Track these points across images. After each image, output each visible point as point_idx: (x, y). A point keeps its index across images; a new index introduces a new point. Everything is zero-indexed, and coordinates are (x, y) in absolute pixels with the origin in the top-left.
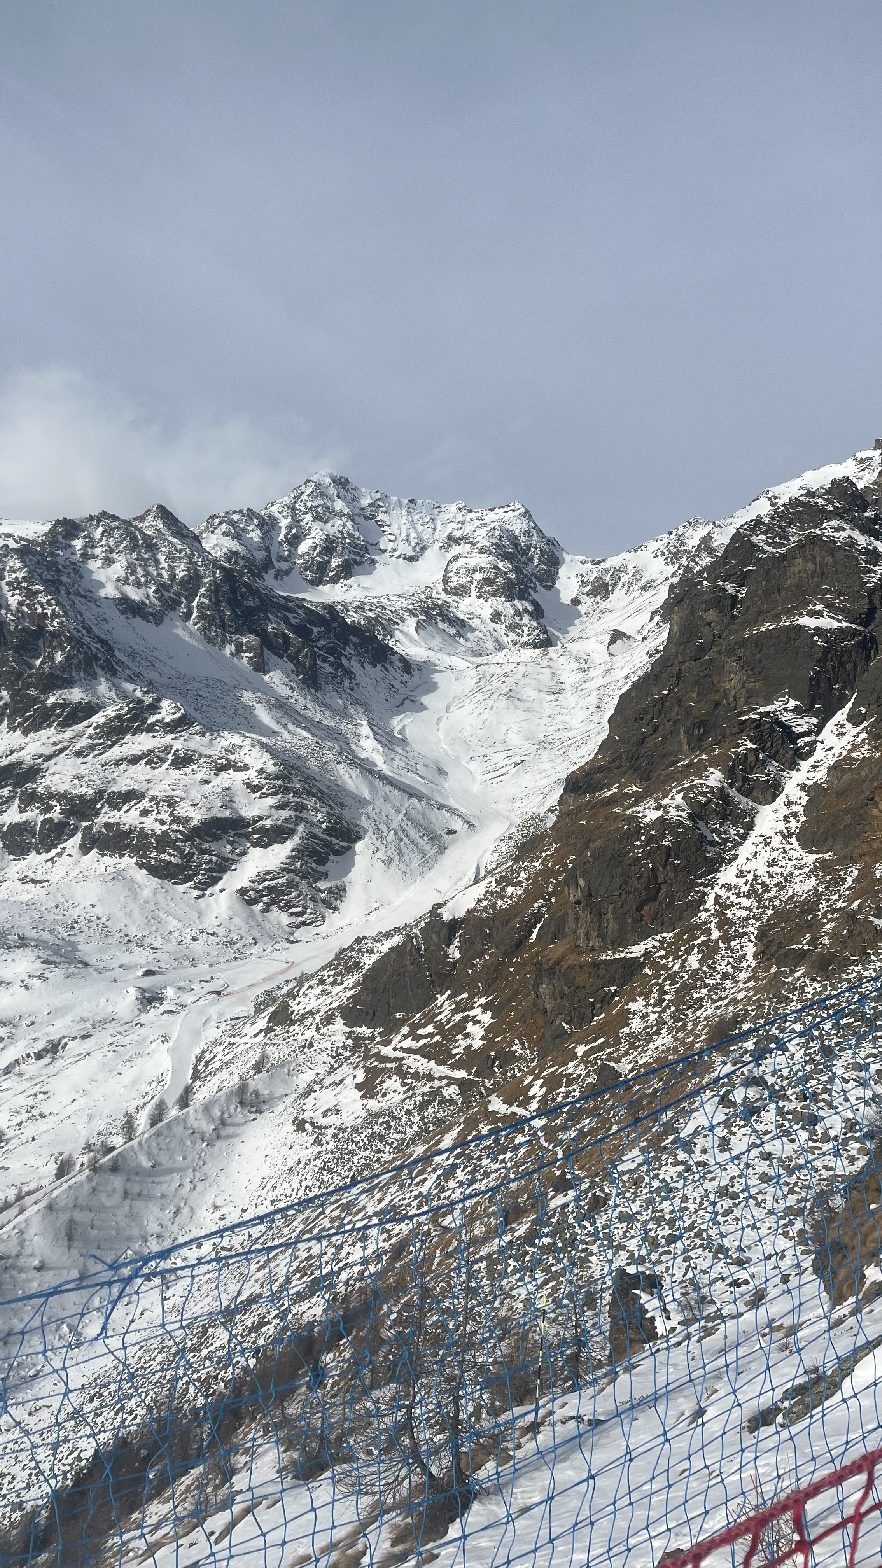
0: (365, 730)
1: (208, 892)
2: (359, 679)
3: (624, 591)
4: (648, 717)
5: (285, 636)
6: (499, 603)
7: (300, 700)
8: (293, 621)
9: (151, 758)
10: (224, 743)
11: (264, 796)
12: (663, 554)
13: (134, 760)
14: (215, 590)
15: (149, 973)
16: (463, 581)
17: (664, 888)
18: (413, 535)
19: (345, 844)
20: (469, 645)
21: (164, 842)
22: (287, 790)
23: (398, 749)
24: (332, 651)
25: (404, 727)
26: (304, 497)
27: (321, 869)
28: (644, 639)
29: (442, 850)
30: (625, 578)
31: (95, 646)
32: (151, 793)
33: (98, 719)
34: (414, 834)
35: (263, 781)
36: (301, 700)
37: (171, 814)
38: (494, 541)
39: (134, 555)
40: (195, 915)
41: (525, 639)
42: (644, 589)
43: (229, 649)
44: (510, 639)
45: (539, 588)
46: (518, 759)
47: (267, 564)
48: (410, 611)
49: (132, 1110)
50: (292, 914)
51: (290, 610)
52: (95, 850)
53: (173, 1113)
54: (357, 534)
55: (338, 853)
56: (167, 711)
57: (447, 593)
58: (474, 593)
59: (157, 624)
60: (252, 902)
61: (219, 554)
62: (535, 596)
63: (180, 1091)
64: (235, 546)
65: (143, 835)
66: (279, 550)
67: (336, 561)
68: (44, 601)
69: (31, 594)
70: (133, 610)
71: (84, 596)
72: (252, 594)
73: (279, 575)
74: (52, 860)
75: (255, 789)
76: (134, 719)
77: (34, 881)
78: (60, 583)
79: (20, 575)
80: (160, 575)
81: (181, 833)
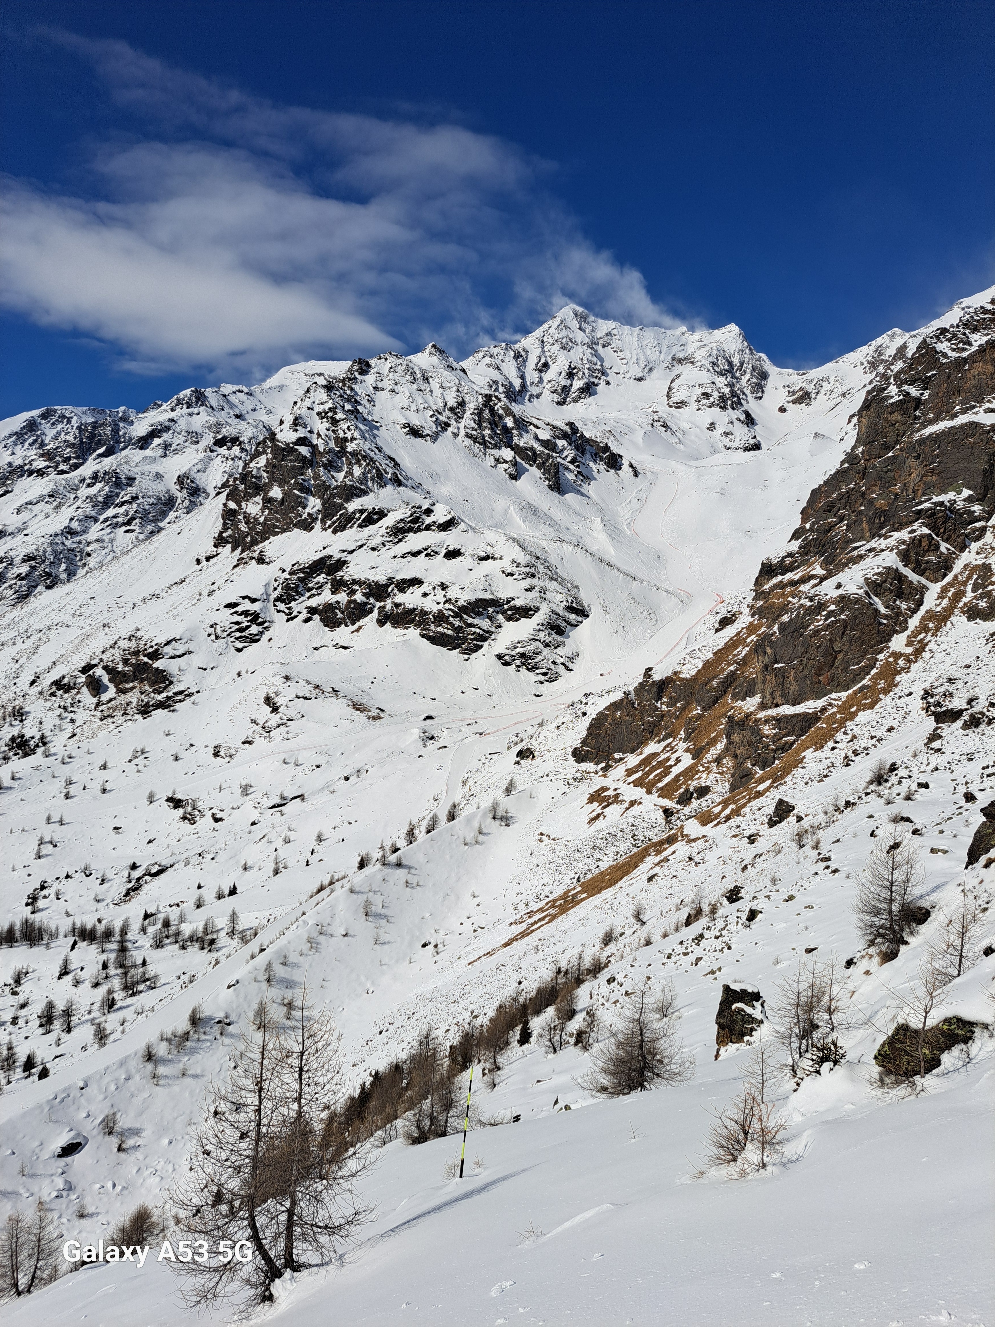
0: (598, 525)
1: (472, 657)
4: (835, 509)
5: (534, 449)
6: (715, 414)
8: (541, 437)
9: (429, 552)
10: (485, 539)
11: (516, 580)
13: (415, 554)
14: (478, 413)
15: (428, 718)
16: (684, 396)
17: (840, 656)
18: (642, 358)
19: (579, 619)
20: (687, 450)
21: (440, 618)
22: (533, 576)
27: (560, 639)
28: (841, 440)
30: (827, 387)
31: (385, 462)
32: (429, 579)
33: (388, 521)
35: (515, 569)
36: (546, 502)
37: (445, 596)
38: (711, 359)
39: (414, 387)
41: (737, 443)
42: (844, 395)
43: (489, 461)
44: (723, 444)
45: (750, 399)
47: (523, 390)
49: (415, 822)
50: (538, 674)
51: (538, 427)
52: (388, 623)
53: (443, 824)
54: (595, 360)
55: (573, 626)
57: (671, 407)
58: (694, 405)
59: (433, 443)
60: (506, 664)
61: (482, 383)
62: (746, 407)
63: (449, 808)
65: (423, 613)
66: (532, 376)
67: (578, 384)
68: (345, 427)
69: (335, 422)
70: (415, 432)
71: (377, 422)
72: (508, 415)
73: (531, 398)
74: (356, 631)
75: (509, 575)
76: (415, 520)
77: (344, 647)
78: (358, 412)
79: (327, 407)
80: (434, 402)
81: (452, 610)
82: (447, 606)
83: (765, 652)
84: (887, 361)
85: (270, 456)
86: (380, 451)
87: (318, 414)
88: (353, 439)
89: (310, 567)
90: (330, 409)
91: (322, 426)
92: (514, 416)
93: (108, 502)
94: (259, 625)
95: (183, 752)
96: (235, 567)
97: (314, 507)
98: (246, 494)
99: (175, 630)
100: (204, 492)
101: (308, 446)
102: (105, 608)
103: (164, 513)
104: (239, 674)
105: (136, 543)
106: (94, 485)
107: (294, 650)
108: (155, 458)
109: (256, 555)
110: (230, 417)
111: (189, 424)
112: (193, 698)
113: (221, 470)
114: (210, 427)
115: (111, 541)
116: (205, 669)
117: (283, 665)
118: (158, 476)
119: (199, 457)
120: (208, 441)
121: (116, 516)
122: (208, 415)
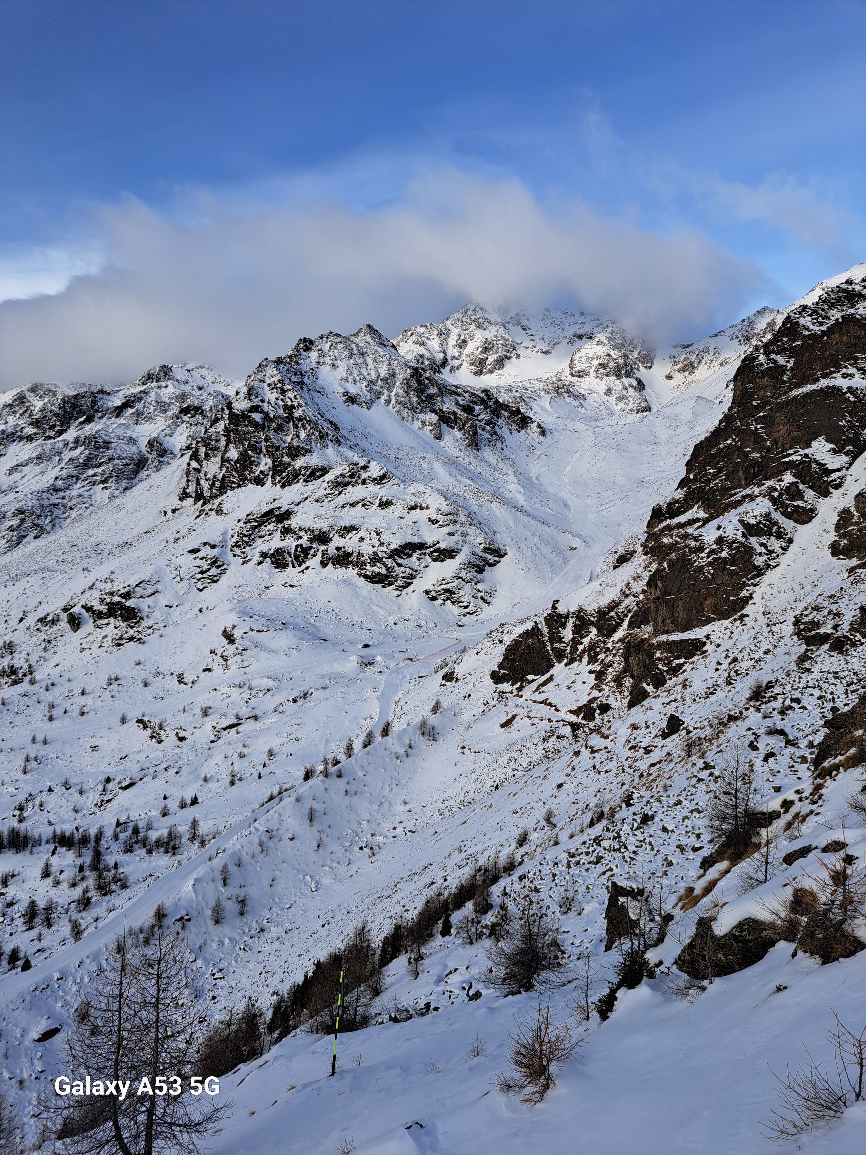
0: (512, 477)
1: (404, 593)
2: (508, 442)
3: (706, 366)
4: (715, 461)
5: (455, 413)
6: (612, 381)
8: (461, 402)
9: (365, 503)
10: (413, 490)
11: (441, 526)
12: (737, 337)
13: (354, 504)
14: (407, 383)
15: (366, 646)
16: (584, 366)
17: (722, 588)
18: (548, 335)
19: (497, 559)
20: (588, 413)
21: (375, 559)
22: (456, 523)
23: (535, 491)
24: (489, 422)
25: (539, 475)
26: (469, 312)
27: (480, 576)
28: (721, 402)
29: (566, 561)
30: (707, 357)
31: (327, 426)
32: (365, 526)
33: (330, 477)
34: (545, 549)
35: (440, 516)
36: (467, 458)
37: (379, 540)
38: (607, 335)
39: (352, 361)
40: (396, 607)
41: (630, 406)
42: (722, 364)
43: (418, 424)
44: (619, 407)
45: (642, 368)
46: (623, 495)
47: (445, 362)
48: (545, 391)
49: (353, 737)
50: (461, 607)
51: (458, 395)
52: (330, 565)
53: (378, 739)
54: (507, 337)
55: (491, 565)
56: (375, 470)
57: (573, 376)
58: (592, 374)
59: (368, 409)
60: (433, 599)
61: (411, 357)
62: (637, 374)
63: (382, 725)
64: (421, 350)
65: (361, 554)
66: (452, 351)
67: (492, 358)
68: (292, 396)
69: (283, 392)
70: (352, 400)
71: (319, 392)
72: (433, 385)
73: (452, 370)
74: (302, 572)
75: (434, 522)
76: (352, 476)
77: (291, 586)
78: (303, 383)
79: (276, 379)
80: (369, 375)
81: (386, 553)
82: (381, 548)
83: (656, 586)
84: (758, 335)
85: (227, 422)
86: (322, 417)
87: (269, 385)
88: (299, 406)
89: (262, 516)
90: (279, 381)
91: (271, 396)
92: (438, 385)
93: (89, 462)
94: (218, 567)
95: (151, 680)
96: (197, 517)
97: (266, 464)
98: (207, 455)
99: (145, 574)
100: (171, 453)
101: (261, 413)
102: (84, 555)
103: (136, 472)
104: (201, 611)
105: (112, 497)
106: (76, 448)
107: (248, 589)
108: (129, 425)
109: (215, 507)
110: (194, 390)
111: (158, 395)
112: (160, 632)
113: (186, 434)
114: (177, 397)
115: (90, 496)
116: (171, 607)
117: (238, 602)
118: (132, 440)
119: (167, 424)
120: (175, 410)
121: (94, 475)
122: (175, 387)
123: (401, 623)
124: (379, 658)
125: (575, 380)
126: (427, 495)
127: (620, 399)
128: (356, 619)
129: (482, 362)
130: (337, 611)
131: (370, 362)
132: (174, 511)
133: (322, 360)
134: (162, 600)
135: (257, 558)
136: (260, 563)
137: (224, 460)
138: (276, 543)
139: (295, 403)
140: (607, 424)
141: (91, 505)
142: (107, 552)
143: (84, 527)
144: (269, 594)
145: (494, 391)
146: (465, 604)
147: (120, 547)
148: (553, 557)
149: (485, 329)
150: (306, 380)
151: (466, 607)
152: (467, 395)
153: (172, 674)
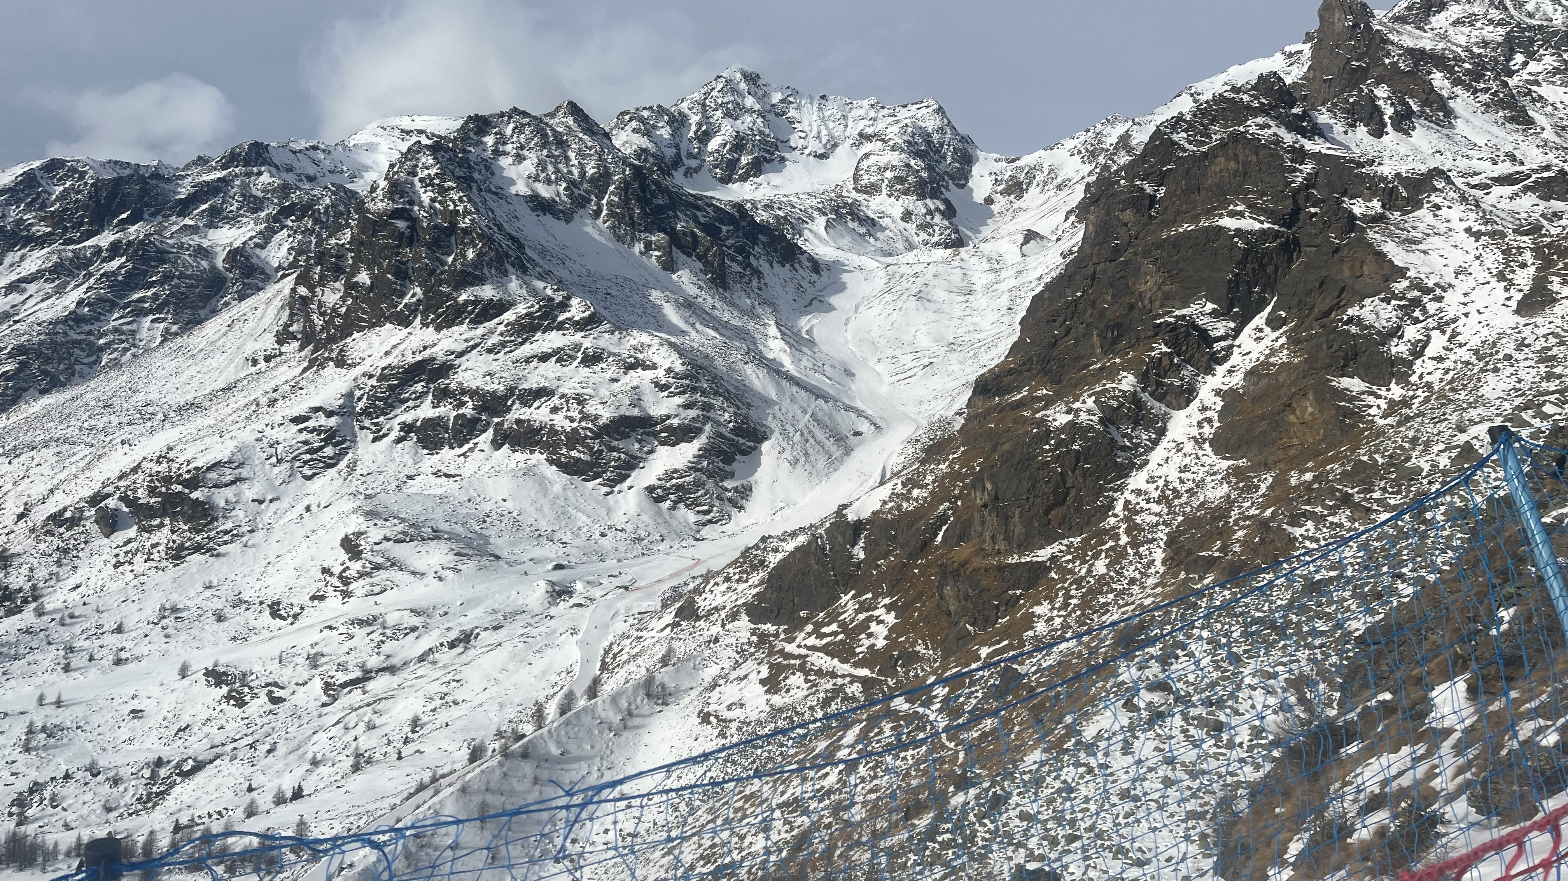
0: (773, 330)
1: (616, 489)
2: (767, 279)
3: (1038, 190)
4: (1061, 319)
5: (693, 234)
6: (910, 202)
7: (708, 300)
8: (702, 220)
9: (561, 356)
10: (633, 342)
11: (672, 395)
12: (1080, 152)
13: (544, 358)
14: (625, 187)
15: (559, 567)
16: (874, 179)
17: (1073, 493)
18: (824, 132)
19: (751, 444)
20: (878, 244)
21: (574, 439)
22: (694, 390)
23: (805, 350)
24: (740, 250)
25: (811, 328)
26: (714, 93)
27: (727, 468)
28: (1058, 239)
29: (848, 451)
30: (1040, 177)
31: (506, 243)
32: (561, 390)
33: (509, 316)
34: (820, 435)
35: (671, 380)
36: (710, 301)
37: (581, 412)
38: (906, 138)
39: (545, 152)
40: (604, 512)
41: (936, 238)
42: (1059, 188)
43: (639, 247)
44: (920, 239)
45: (952, 186)
46: (926, 361)
47: (677, 162)
48: (819, 209)
49: (542, 699)
50: (699, 512)
51: (699, 208)
52: (507, 446)
53: (582, 702)
54: (767, 131)
55: (744, 453)
56: (577, 309)
57: (858, 191)
58: (885, 192)
59: (567, 222)
60: (659, 500)
61: (629, 151)
62: (946, 194)
63: (588, 682)
64: (644, 142)
65: (553, 432)
66: (689, 147)
67: (745, 160)
68: (456, 198)
69: (443, 191)
70: (544, 207)
71: (496, 194)
72: (662, 192)
73: (689, 173)
74: (464, 454)
75: (664, 388)
76: (545, 316)
77: (447, 476)
78: (472, 179)
79: (433, 171)
80: (570, 172)
81: (591, 430)
82: (584, 424)
83: (984, 488)
84: (1108, 150)
85: (355, 231)
86: (500, 230)
87: (421, 180)
88: (466, 212)
89: (406, 371)
90: (437, 174)
91: (425, 196)
92: (669, 193)
93: (133, 281)
94: (335, 445)
95: (228, 611)
96: (305, 370)
97: (413, 295)
98: (322, 277)
99: (222, 451)
100: (263, 272)
101: (407, 220)
102: (125, 420)
103: (206, 299)
104: (308, 509)
105: (167, 336)
106: (112, 259)
107: (381, 478)
108: (198, 227)
109: (334, 355)
110: (300, 180)
111: (245, 187)
112: (244, 539)
113: (286, 246)
114: (274, 191)
115: (133, 333)
116: (261, 502)
117: (368, 497)
118: (202, 252)
119: (258, 228)
120: (271, 210)
121: (141, 300)
122: (272, 176)
123: (611, 535)
124: (579, 586)
125: (860, 197)
126: (654, 349)
127: (923, 227)
128: (543, 526)
129: (732, 165)
130: (515, 514)
131: (572, 155)
132: (268, 359)
133: (501, 148)
134: (249, 492)
135: (395, 434)
136: (399, 440)
137: (351, 286)
138: (426, 411)
139: (460, 208)
140: (905, 261)
141: (135, 346)
142: (160, 416)
143: (124, 378)
144: (413, 487)
145: (748, 206)
146: (706, 508)
147: (180, 410)
148: (829, 444)
149: (736, 119)
150: (476, 176)
151: (707, 512)
152: (709, 210)
153: (261, 603)
